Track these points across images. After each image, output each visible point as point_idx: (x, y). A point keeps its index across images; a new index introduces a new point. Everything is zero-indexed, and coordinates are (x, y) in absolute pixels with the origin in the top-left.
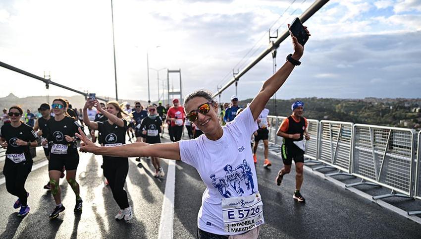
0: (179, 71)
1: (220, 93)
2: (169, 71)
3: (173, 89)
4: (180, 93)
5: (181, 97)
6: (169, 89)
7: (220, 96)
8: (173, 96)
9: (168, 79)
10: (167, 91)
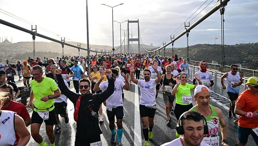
0: (137, 22)
2: (129, 22)
4: (138, 40)
5: (139, 43)
8: (132, 42)
9: (128, 29)
10: (127, 37)
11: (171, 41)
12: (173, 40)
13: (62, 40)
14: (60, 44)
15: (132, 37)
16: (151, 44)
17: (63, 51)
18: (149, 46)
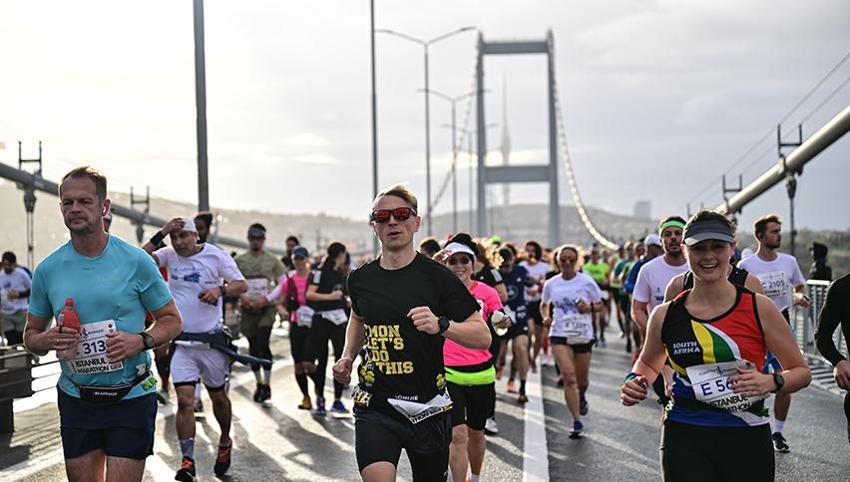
0: (544, 47)
1: (797, 168)
2: (486, 48)
3: (505, 149)
4: (547, 173)
5: (554, 193)
6: (482, 153)
7: (792, 189)
8: (506, 192)
9: (480, 92)
10: (475, 158)
11: (779, 168)
12: (793, 155)
13: (21, 161)
14: (13, 185)
15: (505, 157)
16: (643, 205)
17: (31, 234)
18: (626, 219)
